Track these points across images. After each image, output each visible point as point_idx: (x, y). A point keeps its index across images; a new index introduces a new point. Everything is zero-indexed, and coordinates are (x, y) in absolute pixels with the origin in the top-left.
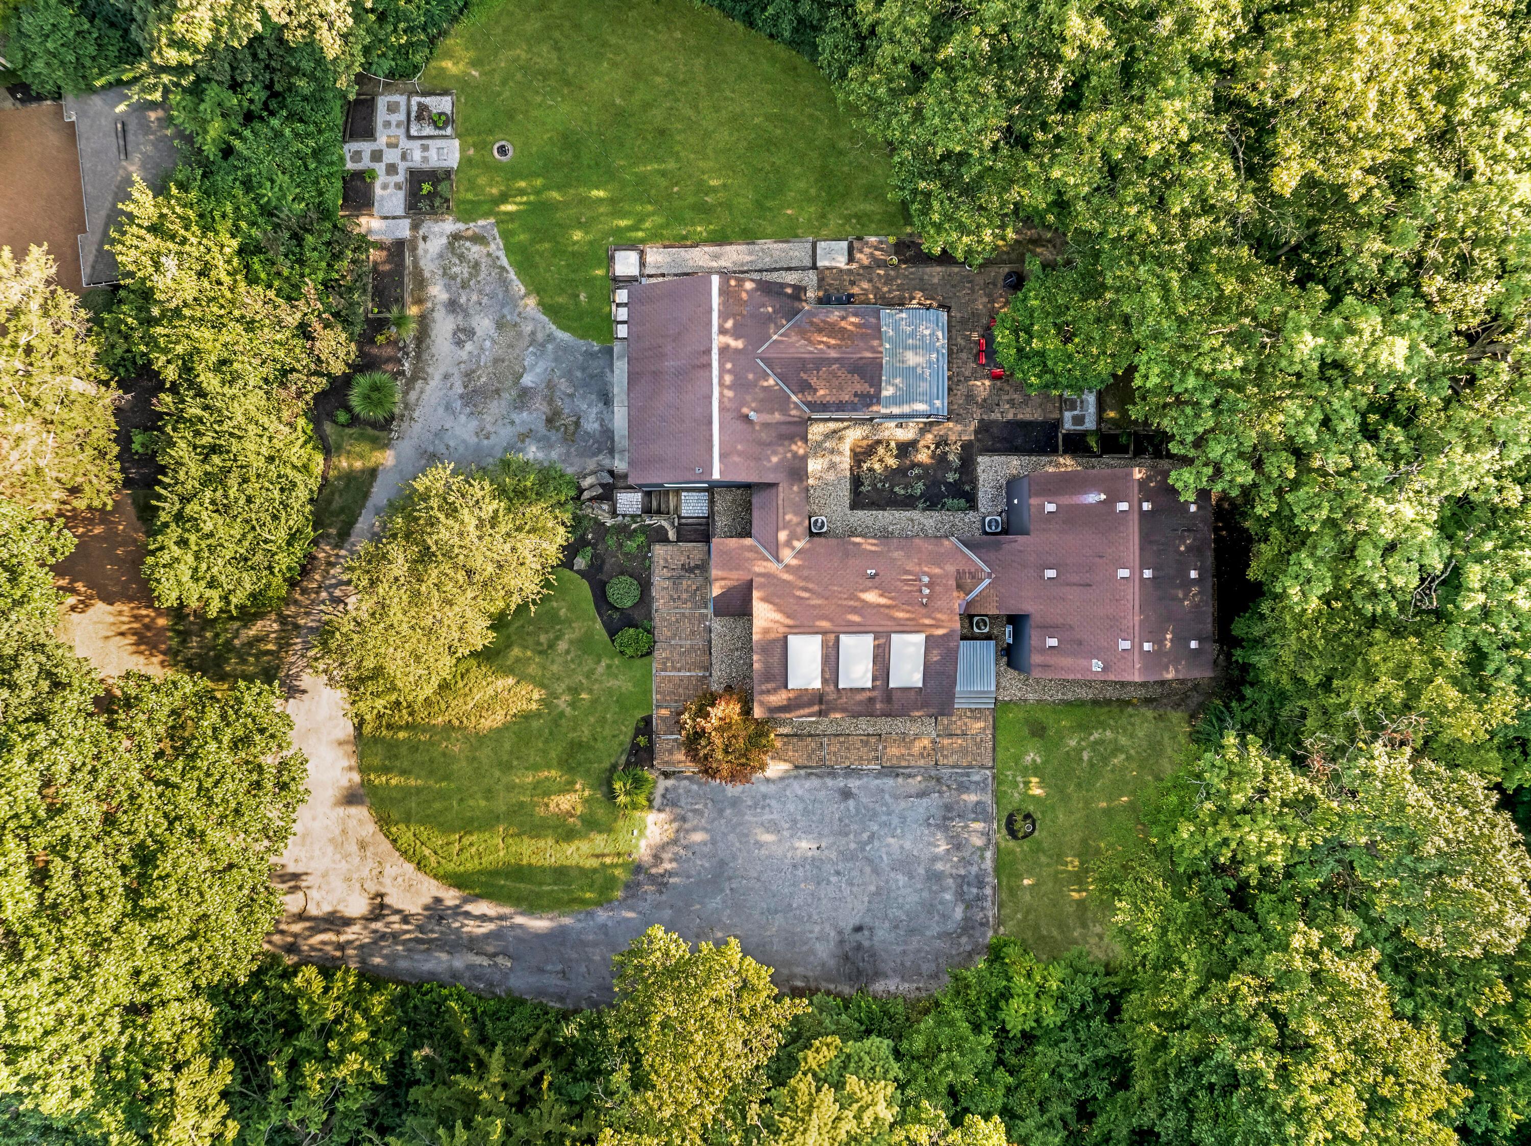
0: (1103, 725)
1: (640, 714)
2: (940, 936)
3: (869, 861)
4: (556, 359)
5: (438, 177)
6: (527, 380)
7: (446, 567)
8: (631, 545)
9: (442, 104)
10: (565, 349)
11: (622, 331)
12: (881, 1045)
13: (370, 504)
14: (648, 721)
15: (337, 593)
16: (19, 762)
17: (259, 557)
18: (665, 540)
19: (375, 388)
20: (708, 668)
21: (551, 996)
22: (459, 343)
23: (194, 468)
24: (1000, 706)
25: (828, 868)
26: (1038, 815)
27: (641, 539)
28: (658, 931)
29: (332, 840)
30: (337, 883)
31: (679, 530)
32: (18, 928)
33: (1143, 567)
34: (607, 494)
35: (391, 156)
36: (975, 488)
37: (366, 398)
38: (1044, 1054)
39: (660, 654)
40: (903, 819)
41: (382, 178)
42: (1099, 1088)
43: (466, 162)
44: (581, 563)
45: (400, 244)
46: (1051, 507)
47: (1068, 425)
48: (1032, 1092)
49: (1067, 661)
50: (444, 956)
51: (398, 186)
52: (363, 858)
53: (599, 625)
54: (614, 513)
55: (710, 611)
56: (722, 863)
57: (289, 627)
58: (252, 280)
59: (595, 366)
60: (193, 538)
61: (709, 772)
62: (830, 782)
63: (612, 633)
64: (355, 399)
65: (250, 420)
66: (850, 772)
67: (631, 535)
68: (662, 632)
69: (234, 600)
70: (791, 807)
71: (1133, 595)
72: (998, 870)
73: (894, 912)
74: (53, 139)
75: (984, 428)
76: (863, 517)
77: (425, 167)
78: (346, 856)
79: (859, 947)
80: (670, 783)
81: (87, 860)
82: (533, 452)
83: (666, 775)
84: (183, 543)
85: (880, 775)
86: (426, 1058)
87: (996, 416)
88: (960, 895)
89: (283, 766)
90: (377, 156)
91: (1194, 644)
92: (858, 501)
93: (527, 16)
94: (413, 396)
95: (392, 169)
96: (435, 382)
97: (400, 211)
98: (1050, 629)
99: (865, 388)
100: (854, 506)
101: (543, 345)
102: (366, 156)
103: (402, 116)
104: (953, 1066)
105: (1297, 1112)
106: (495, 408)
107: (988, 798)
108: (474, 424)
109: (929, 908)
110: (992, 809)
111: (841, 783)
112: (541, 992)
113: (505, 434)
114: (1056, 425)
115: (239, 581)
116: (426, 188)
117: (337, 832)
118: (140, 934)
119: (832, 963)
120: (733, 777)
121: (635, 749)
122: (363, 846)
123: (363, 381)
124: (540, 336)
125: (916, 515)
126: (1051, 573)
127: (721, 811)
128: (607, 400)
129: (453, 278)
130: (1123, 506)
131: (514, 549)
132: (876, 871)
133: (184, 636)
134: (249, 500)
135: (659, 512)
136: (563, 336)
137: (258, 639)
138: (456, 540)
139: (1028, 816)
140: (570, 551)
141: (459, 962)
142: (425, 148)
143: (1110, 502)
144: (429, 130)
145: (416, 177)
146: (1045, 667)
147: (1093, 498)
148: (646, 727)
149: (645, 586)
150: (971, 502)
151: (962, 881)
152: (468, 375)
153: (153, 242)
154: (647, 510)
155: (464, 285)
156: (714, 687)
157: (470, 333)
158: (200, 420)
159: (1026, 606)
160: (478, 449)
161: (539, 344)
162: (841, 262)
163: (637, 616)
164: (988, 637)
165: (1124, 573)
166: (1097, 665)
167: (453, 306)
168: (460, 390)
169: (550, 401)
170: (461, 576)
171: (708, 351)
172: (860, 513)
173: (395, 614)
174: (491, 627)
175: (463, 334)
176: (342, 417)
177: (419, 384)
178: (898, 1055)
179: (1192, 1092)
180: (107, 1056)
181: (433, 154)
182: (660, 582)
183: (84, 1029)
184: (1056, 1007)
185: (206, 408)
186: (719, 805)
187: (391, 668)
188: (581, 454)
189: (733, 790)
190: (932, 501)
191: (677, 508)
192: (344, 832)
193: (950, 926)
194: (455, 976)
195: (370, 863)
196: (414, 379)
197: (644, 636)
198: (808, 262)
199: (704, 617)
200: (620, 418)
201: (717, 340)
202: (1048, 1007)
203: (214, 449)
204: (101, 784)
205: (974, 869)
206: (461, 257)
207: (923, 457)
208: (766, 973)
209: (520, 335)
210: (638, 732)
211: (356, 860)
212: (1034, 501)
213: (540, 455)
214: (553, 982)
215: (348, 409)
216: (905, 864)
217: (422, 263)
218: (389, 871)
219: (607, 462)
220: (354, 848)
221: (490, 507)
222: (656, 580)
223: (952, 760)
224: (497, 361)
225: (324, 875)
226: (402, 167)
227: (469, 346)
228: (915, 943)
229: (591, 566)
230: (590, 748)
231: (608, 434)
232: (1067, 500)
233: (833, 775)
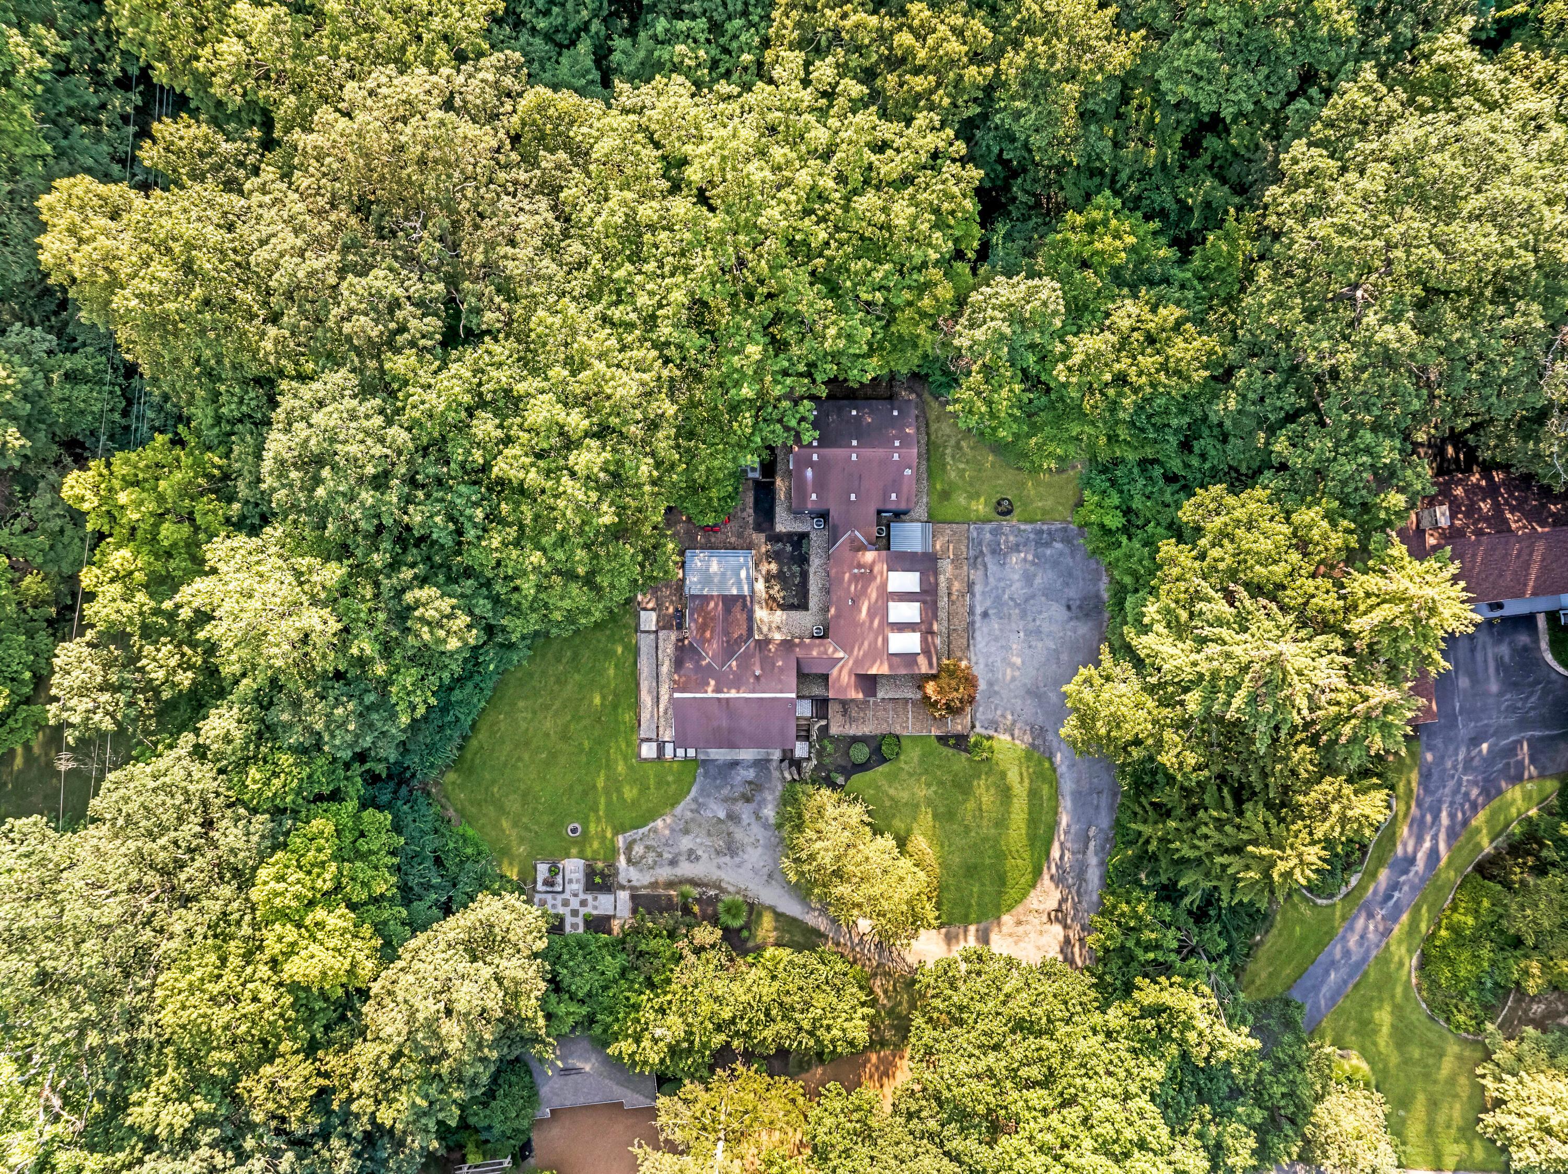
0: (943, 455)
1: (935, 743)
2: (1073, 557)
3: (1026, 601)
4: (709, 796)
5: (590, 873)
6: (722, 815)
7: (845, 861)
8: (830, 748)
9: (543, 870)
10: (702, 791)
11: (691, 753)
12: (1130, 601)
13: (800, 917)
14: (940, 738)
15: (856, 940)
16: (965, 1090)
17: (837, 981)
18: (827, 726)
19: (728, 911)
20: (906, 700)
21: (1114, 801)
22: (698, 858)
23: (781, 1026)
24: (931, 519)
25: (1031, 626)
26: (999, 496)
27: (826, 742)
28: (1063, 732)
29: (1016, 943)
30: (1044, 940)
31: (820, 718)
32: (1059, 1100)
33: (850, 446)
34: (796, 764)
35: (575, 903)
36: (796, 534)
37: (734, 917)
38: (1137, 504)
39: (898, 730)
40: (1000, 580)
41: (589, 910)
42: (1157, 472)
43: (581, 855)
44: (840, 780)
45: (633, 898)
46: (814, 497)
47: (757, 475)
48: (1159, 512)
49: (905, 489)
50: (1090, 871)
51: (595, 899)
52: (1027, 922)
53: (880, 769)
54: (809, 759)
55: (872, 700)
56: (1029, 692)
57: (880, 971)
58: (668, 981)
59: (713, 771)
60: (825, 1022)
61: (971, 700)
62: (978, 625)
63: (884, 760)
64: (737, 923)
65: (749, 990)
66: (971, 612)
67: (823, 748)
68: (883, 729)
69: (863, 999)
70: (993, 649)
71: (868, 452)
72: (1032, 522)
73: (1058, 585)
74: (555, 1131)
75: (758, 528)
76: (814, 601)
77: (583, 881)
78: (1026, 934)
79: (1080, 607)
80: (978, 724)
81: (1018, 1057)
82: (769, 812)
83: (973, 727)
84: (829, 1028)
85: (973, 595)
86: (1147, 877)
87: (751, 520)
88: (1048, 545)
89: (966, 960)
90: (575, 913)
91: (895, 413)
92: (803, 606)
93: (485, 815)
94: (731, 889)
95: (583, 903)
96: (722, 875)
97: (612, 897)
98: (886, 497)
99: (739, 604)
100: (806, 608)
101: (699, 804)
102: (574, 920)
103: (549, 896)
104: (1140, 561)
105: (1153, 385)
106: (739, 834)
107: (988, 527)
108: (749, 849)
109: (1055, 564)
110: (994, 525)
111: (978, 618)
112: (1111, 808)
113: (757, 830)
114: (756, 482)
115: (852, 994)
116: (598, 880)
117: (1010, 940)
118: (1062, 1030)
119: (1090, 624)
120: (975, 686)
121: (957, 746)
122: (1019, 923)
123: (725, 918)
124: (694, 806)
125: (812, 570)
126: (853, 497)
127: (996, 693)
128: (735, 764)
129: (655, 862)
130: (815, 457)
131: (835, 819)
132: (1033, 597)
133: (883, 1043)
134: (801, 989)
135: (808, 731)
136: (694, 792)
137: (886, 992)
138: (831, 854)
139: (999, 503)
140: (833, 786)
141: (1093, 860)
142: (571, 881)
143: (811, 464)
144: (559, 879)
145: (590, 886)
146: (908, 500)
147: (809, 473)
148: (943, 740)
149: (855, 739)
150: (804, 536)
151: (1039, 543)
152: (718, 853)
153: (646, 1043)
154: (807, 738)
155: (660, 855)
156: (919, 696)
157: (691, 852)
158: (750, 1020)
159: (872, 510)
160: (766, 847)
161: (699, 807)
162: (654, 616)
163: (874, 745)
164: (888, 527)
165: (854, 457)
166: (908, 472)
167: (673, 863)
168: (728, 858)
169: (735, 800)
170: (852, 852)
171: (719, 699)
172: (812, 604)
173: (876, 891)
174: (882, 836)
175: (692, 856)
176: (745, 933)
177: (724, 885)
178: (1136, 591)
179: (1154, 425)
180: (1134, 1051)
181: (574, 876)
182: (853, 730)
183: (1116, 1061)
184: (1109, 496)
185: (742, 1018)
186: (992, 693)
187: (906, 897)
188: (770, 781)
189: (982, 685)
190: (803, 560)
191: (806, 719)
192: (1010, 935)
193: (1067, 551)
194: (1102, 863)
195: (1030, 918)
196: (719, 888)
197: (887, 740)
198: (652, 636)
199: (875, 703)
200: (747, 754)
201: (710, 695)
202: (1107, 502)
203: (767, 1014)
204: (977, 1052)
205: (1032, 536)
206: (642, 857)
207: (774, 567)
208: (1082, 670)
209: (693, 820)
210: (946, 744)
211: (1029, 927)
212: (810, 506)
213: (770, 806)
214: (1104, 801)
215: (740, 929)
216: (1028, 579)
217: (646, 883)
218: (1036, 905)
219: (775, 764)
220: (1021, 929)
221: (810, 834)
222: (852, 732)
223: (964, 548)
224: (709, 834)
225: (1039, 948)
226: (582, 896)
227: (700, 853)
228: (1078, 573)
229: (842, 773)
230: (956, 775)
231: (757, 764)
232: (810, 487)
233: (972, 623)
